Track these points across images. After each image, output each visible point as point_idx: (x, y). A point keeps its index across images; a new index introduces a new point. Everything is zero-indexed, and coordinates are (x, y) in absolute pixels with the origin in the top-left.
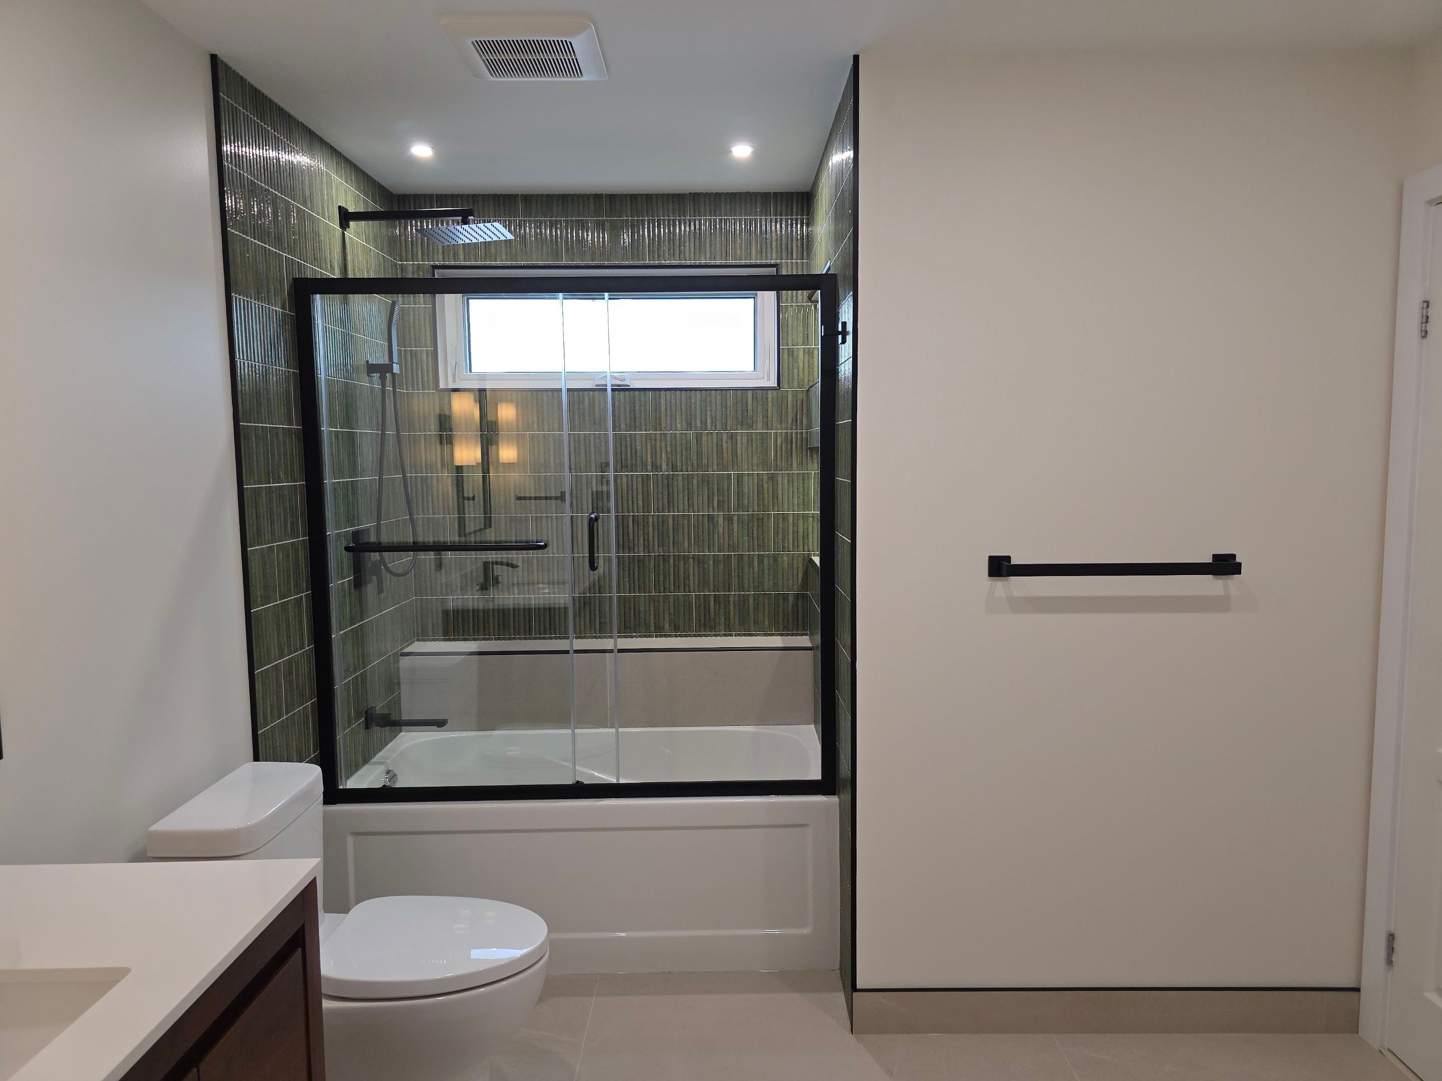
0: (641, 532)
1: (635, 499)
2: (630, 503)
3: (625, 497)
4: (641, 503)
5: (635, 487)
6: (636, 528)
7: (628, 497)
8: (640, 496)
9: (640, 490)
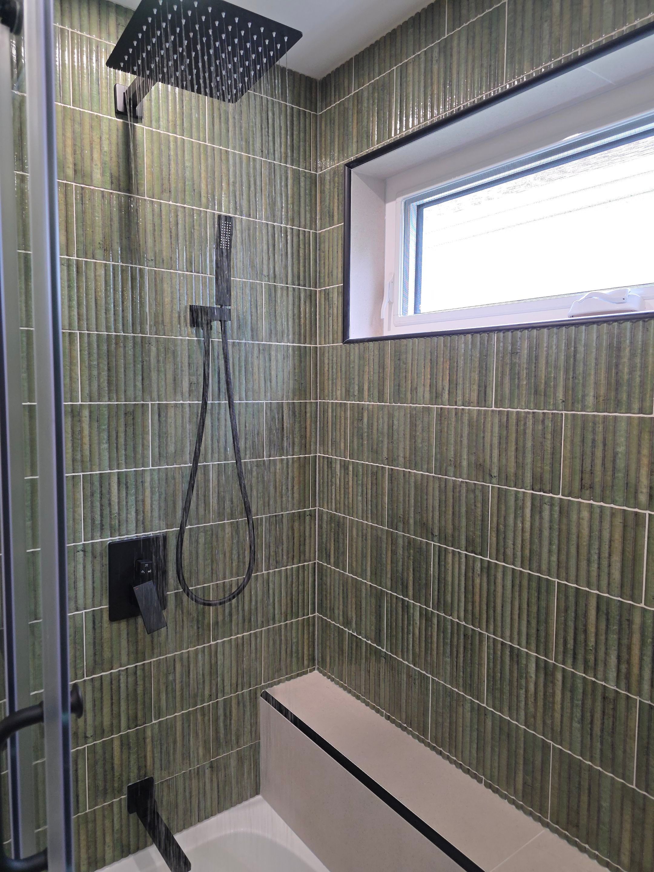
0: (614, 637)
1: (605, 563)
2: (594, 566)
3: (584, 551)
4: (616, 575)
5: (606, 535)
6: (603, 626)
7: (589, 552)
8: (616, 558)
9: (617, 545)
